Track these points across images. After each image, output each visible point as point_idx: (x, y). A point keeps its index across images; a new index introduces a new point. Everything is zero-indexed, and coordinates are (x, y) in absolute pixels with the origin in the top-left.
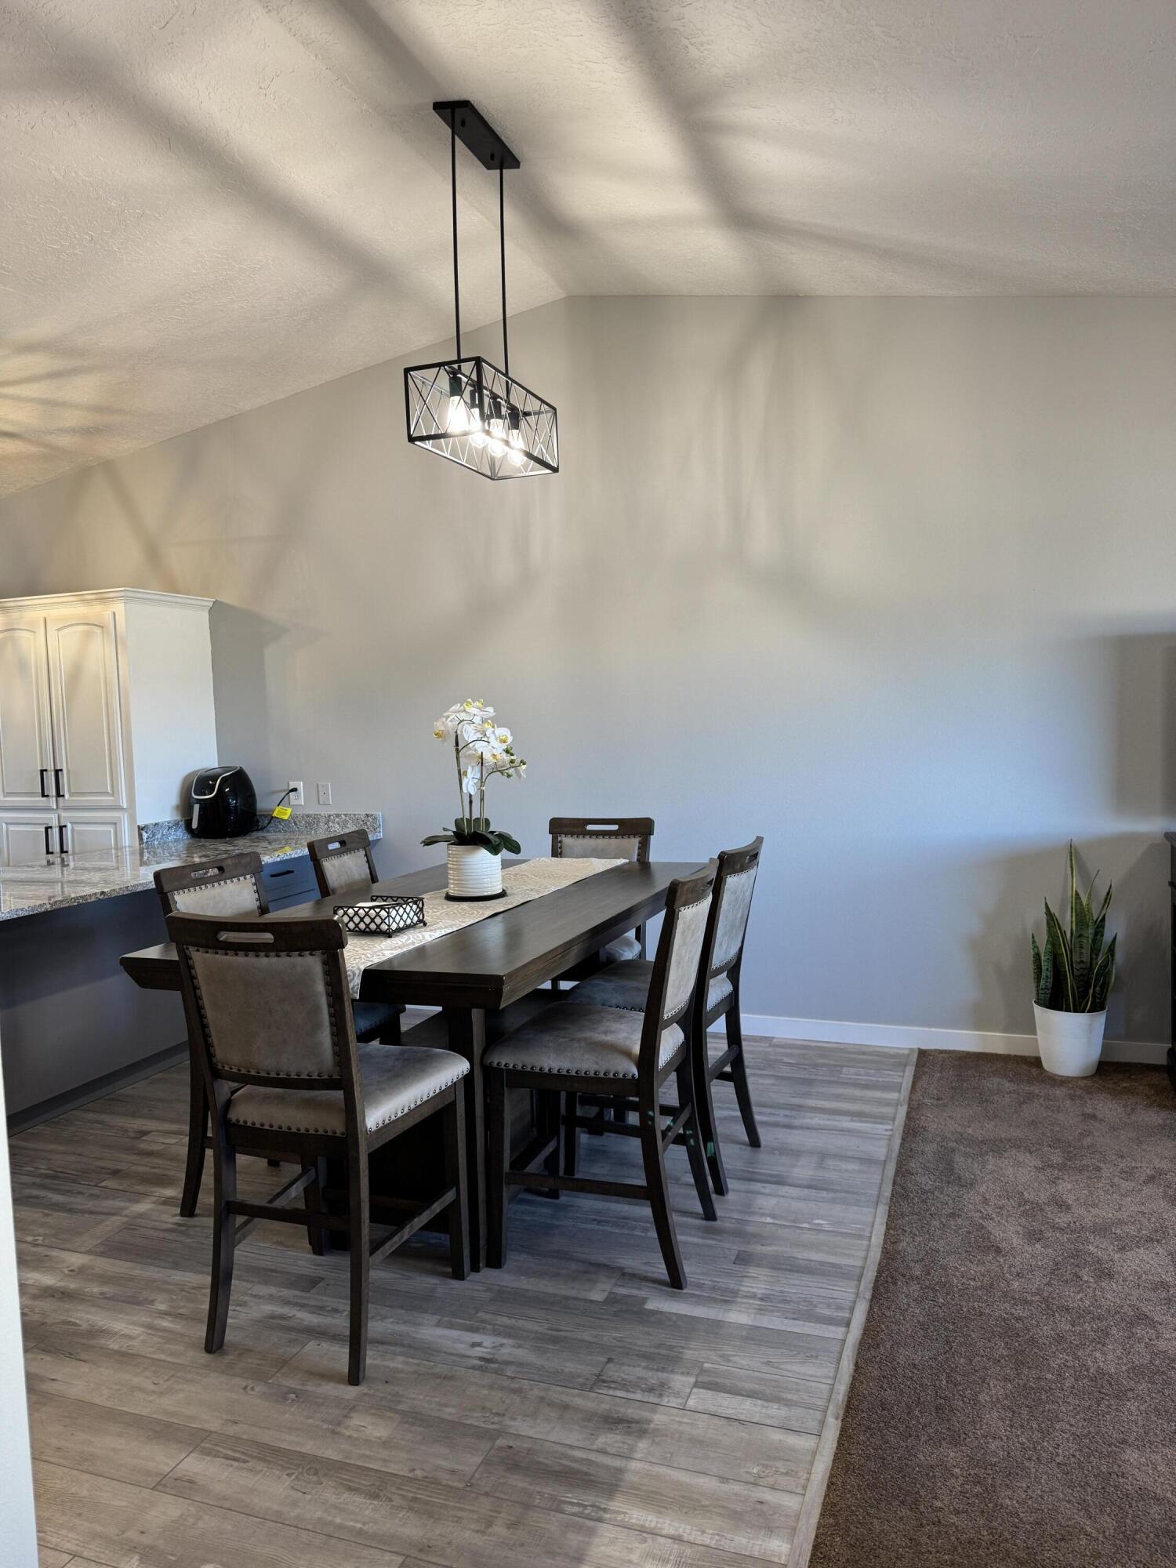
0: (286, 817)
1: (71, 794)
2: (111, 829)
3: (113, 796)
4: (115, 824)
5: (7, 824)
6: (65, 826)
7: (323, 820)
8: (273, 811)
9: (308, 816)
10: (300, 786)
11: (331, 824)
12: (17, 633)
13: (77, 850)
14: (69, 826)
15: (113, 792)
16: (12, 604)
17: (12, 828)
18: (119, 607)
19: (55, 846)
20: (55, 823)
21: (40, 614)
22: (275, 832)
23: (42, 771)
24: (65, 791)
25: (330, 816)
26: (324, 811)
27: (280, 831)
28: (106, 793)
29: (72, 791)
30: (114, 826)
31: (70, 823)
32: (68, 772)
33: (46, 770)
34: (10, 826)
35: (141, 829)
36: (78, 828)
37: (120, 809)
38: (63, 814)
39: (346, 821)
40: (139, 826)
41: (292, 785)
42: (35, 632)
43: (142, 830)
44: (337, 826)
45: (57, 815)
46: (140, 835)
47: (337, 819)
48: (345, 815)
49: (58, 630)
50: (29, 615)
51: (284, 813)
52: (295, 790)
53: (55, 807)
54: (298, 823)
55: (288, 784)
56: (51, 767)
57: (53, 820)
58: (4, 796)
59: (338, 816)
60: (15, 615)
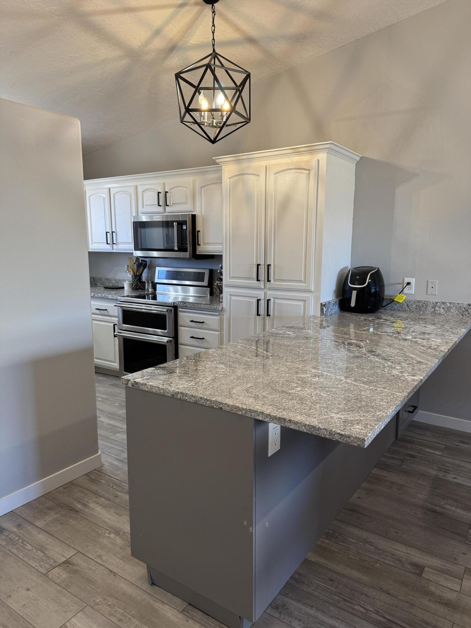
0: (401, 301)
1: (275, 280)
2: (302, 304)
3: (305, 283)
4: (305, 301)
5: (230, 295)
6: (270, 300)
7: (431, 305)
8: (396, 296)
9: (419, 302)
10: (413, 281)
11: (437, 308)
12: (246, 177)
13: (276, 314)
14: (272, 300)
15: (305, 281)
16: (246, 157)
17: (233, 298)
18: (322, 157)
19: (262, 311)
20: (262, 297)
21: (264, 163)
22: (391, 310)
23: (258, 265)
24: (272, 278)
25: (437, 303)
26: (433, 300)
27: (395, 310)
28: (300, 281)
29: (276, 278)
30: (304, 302)
31: (273, 298)
32: (275, 266)
33: (260, 265)
34: (232, 296)
35: (322, 305)
36: (277, 301)
37: (309, 291)
38: (269, 292)
39: (450, 307)
40: (321, 304)
41: (407, 280)
42: (259, 176)
43: (324, 306)
44: (442, 310)
45: (264, 292)
46: (322, 310)
47: (443, 306)
48: (450, 303)
49: (275, 174)
50: (256, 164)
51: (400, 299)
52: (409, 284)
53: (263, 288)
54: (410, 305)
55: (404, 279)
56: (262, 263)
57: (261, 294)
58: (230, 279)
59: (443, 303)
60: (245, 165)
